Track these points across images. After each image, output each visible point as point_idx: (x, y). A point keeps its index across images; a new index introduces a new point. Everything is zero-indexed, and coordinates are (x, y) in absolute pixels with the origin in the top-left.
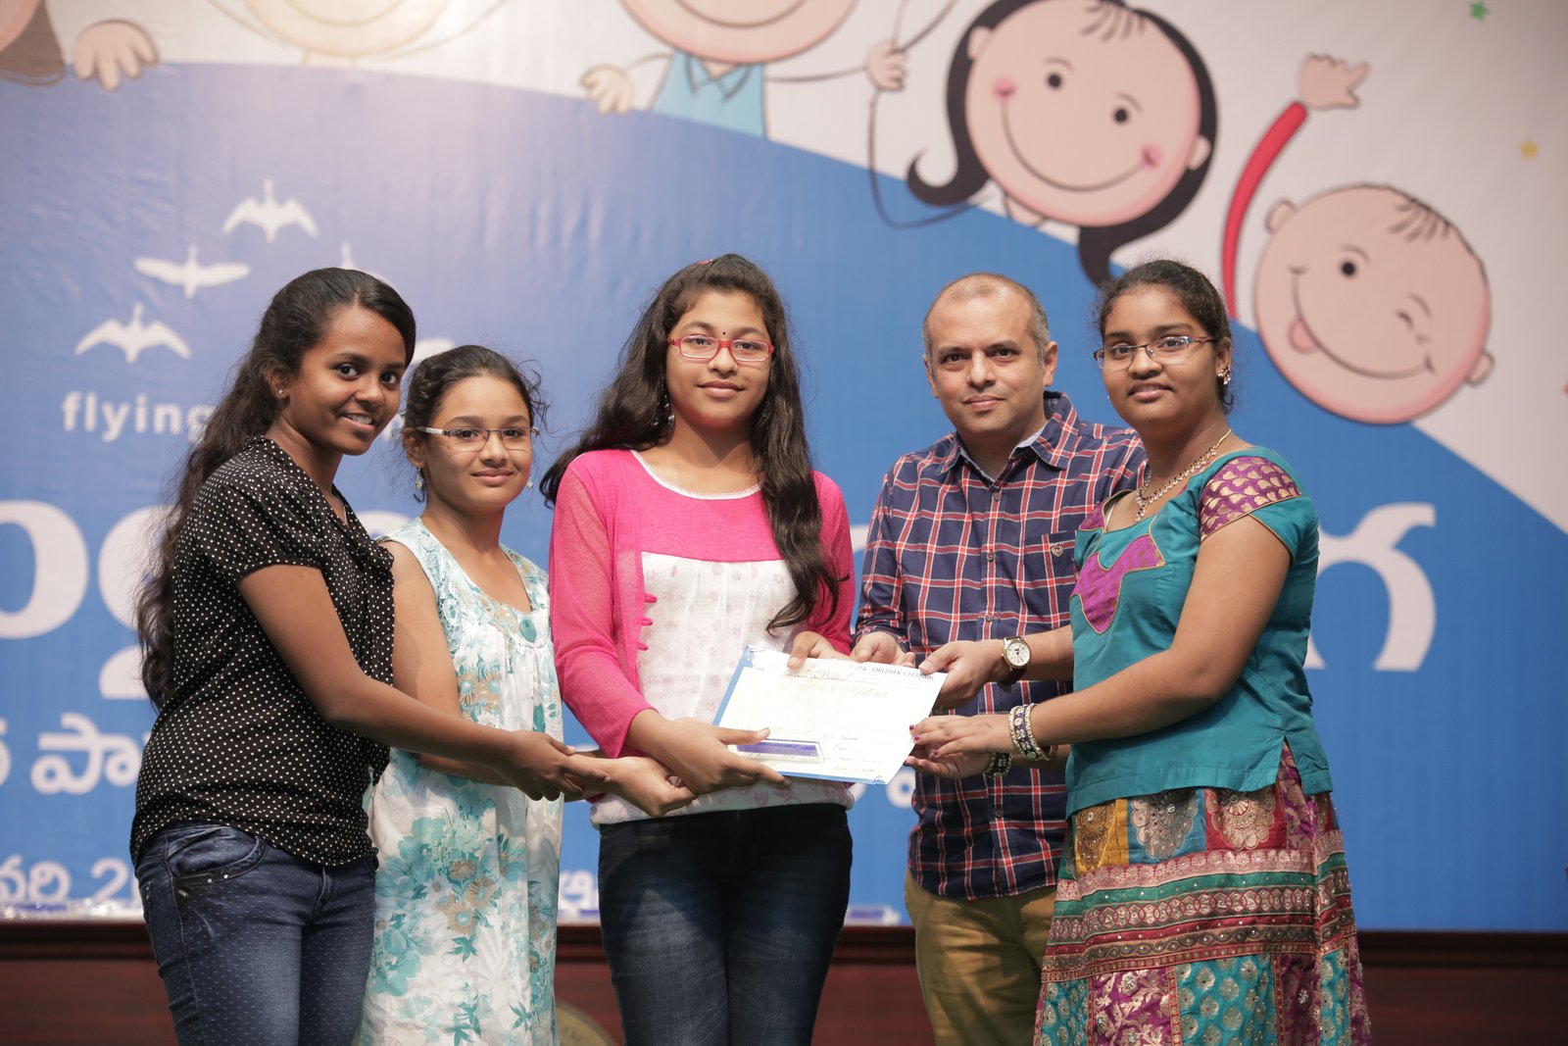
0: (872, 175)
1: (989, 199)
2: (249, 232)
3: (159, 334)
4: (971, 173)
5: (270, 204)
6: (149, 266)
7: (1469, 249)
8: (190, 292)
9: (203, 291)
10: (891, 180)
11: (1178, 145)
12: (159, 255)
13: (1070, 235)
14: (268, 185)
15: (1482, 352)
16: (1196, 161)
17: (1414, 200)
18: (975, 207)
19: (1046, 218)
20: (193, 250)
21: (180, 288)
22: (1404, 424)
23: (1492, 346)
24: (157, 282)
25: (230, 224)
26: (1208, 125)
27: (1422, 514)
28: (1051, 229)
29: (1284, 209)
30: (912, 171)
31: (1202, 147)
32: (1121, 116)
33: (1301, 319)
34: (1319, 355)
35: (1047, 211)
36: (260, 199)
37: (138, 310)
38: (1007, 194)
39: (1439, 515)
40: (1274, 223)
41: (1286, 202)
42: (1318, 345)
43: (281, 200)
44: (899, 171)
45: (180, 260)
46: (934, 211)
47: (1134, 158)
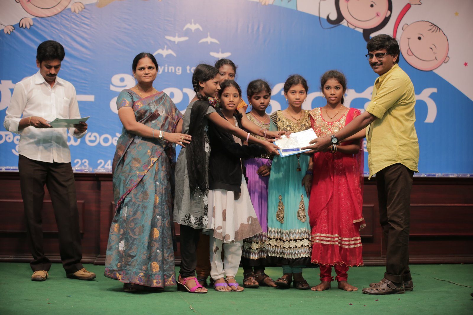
0: (319, 17)
1: (344, 23)
2: (189, 30)
3: (170, 52)
4: (340, 18)
5: (193, 24)
6: (168, 38)
7: (444, 35)
8: (176, 43)
9: (179, 42)
10: (323, 19)
11: (384, 12)
12: (170, 36)
13: (361, 31)
14: (193, 20)
15: (447, 56)
16: (387, 16)
17: (433, 24)
18: (341, 24)
19: (356, 27)
20: (177, 34)
21: (174, 42)
22: (431, 71)
23: (449, 55)
24: (170, 41)
25: (185, 29)
26: (390, 8)
27: (435, 90)
28: (357, 29)
29: (407, 25)
30: (328, 17)
31: (389, 12)
32: (372, 6)
33: (410, 49)
34: (413, 56)
35: (356, 26)
36: (191, 24)
37: (166, 47)
38: (348, 22)
39: (438, 90)
40: (404, 29)
41: (407, 24)
42: (413, 54)
43: (195, 24)
44: (325, 17)
45: (174, 36)
46: (333, 26)
47: (375, 15)
